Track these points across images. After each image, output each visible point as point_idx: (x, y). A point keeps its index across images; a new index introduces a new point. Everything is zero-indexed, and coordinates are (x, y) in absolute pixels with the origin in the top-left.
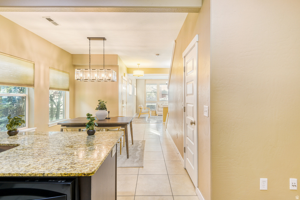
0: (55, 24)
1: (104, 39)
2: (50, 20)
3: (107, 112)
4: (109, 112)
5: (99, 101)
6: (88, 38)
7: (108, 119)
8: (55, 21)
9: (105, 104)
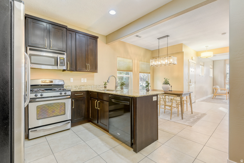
0: (140, 37)
1: (168, 36)
2: (137, 36)
3: (170, 86)
4: (171, 86)
5: (164, 78)
6: (158, 39)
7: (171, 91)
8: (140, 36)
9: (169, 80)
